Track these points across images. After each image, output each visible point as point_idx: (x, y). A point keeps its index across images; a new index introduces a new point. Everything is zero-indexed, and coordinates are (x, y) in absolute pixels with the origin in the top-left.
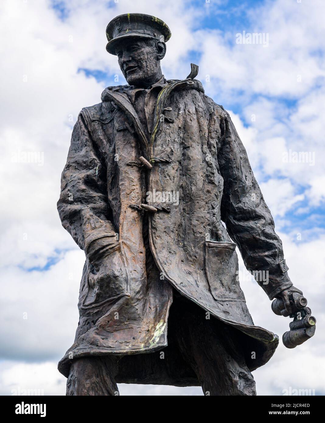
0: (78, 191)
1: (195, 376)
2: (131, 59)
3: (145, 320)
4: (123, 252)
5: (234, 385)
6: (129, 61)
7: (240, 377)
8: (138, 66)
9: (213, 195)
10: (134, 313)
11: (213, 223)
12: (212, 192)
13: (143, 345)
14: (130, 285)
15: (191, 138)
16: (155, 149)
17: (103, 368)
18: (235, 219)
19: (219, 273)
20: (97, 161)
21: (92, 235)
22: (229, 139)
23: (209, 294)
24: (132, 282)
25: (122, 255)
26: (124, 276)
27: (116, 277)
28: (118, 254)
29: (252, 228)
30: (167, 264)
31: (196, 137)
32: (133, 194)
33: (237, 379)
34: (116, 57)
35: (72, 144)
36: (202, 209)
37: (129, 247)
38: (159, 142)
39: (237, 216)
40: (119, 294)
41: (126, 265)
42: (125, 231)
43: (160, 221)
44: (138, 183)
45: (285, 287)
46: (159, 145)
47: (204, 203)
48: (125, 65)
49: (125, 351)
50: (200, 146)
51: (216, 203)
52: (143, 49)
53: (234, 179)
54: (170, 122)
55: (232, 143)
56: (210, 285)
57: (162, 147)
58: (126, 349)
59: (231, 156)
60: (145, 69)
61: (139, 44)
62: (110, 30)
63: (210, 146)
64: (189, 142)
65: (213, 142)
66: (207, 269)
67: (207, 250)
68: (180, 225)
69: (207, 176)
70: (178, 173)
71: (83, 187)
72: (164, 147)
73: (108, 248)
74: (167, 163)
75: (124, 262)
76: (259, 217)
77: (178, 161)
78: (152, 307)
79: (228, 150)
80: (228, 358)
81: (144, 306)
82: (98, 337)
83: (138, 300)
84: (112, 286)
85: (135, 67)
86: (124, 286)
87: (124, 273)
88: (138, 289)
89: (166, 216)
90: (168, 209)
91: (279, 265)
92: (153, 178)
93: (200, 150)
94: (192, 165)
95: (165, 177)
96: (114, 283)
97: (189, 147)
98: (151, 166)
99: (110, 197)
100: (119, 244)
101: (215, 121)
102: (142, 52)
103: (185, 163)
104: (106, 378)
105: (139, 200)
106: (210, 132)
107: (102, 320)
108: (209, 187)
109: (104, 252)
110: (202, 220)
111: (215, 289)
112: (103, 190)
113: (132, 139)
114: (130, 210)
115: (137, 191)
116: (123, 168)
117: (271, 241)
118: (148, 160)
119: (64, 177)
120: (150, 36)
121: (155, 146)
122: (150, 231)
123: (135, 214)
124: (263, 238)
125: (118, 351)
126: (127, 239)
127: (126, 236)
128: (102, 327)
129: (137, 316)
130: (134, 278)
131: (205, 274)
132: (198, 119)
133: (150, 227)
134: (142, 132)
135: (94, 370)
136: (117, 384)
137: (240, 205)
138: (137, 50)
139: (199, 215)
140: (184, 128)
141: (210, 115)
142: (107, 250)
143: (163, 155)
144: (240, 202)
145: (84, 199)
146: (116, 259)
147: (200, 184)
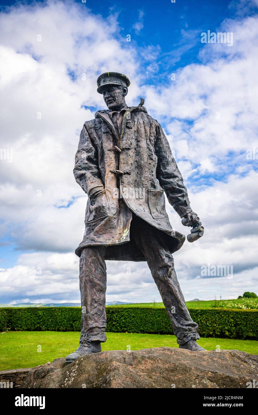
0: (83, 164)
1: (144, 257)
2: (110, 96)
3: (118, 228)
4: (107, 195)
5: (163, 260)
6: (109, 97)
7: (166, 256)
8: (114, 100)
9: (152, 165)
10: (113, 225)
11: (152, 180)
12: (151, 164)
13: (117, 241)
14: (111, 211)
15: (141, 137)
16: (123, 142)
17: (98, 252)
18: (163, 178)
19: (155, 205)
20: (93, 149)
21: (91, 186)
22: (160, 137)
23: (150, 215)
24: (112, 209)
25: (106, 196)
26: (108, 206)
27: (103, 207)
28: (104, 195)
29: (172, 182)
30: (129, 200)
31: (143, 136)
32: (112, 165)
33: (164, 257)
34: (102, 95)
35: (80, 140)
36: (147, 173)
37: (110, 192)
38: (125, 138)
39: (164, 176)
40: (105, 215)
41: (109, 201)
42: (108, 184)
43: (125, 178)
44: (114, 160)
45: (189, 212)
46: (124, 140)
47: (147, 170)
48: (107, 99)
49: (108, 244)
50: (145, 141)
51: (154, 170)
52: (116, 91)
53: (163, 157)
54: (130, 128)
55: (162, 139)
56: (151, 211)
57: (126, 141)
58: (109, 243)
59: (161, 146)
60: (117, 101)
61: (114, 88)
62: (99, 81)
63: (150, 140)
64: (140, 138)
65: (152, 138)
66: (149, 202)
67: (149, 193)
68: (136, 181)
69: (149, 156)
70: (134, 154)
71: (86, 162)
72: (127, 141)
73: (99, 192)
74: (129, 149)
75: (107, 199)
76: (175, 177)
77: (134, 148)
78: (122, 222)
79: (160, 143)
80: (160, 247)
81: (118, 221)
82: (95, 237)
83: (115, 218)
84: (102, 211)
85: (112, 100)
86: (108, 211)
87: (108, 205)
88: (114, 213)
89: (128, 176)
90: (129, 172)
91: (185, 201)
92: (122, 157)
93: (146, 143)
94: (141, 150)
95: (128, 156)
96: (103, 210)
97: (140, 141)
98: (121, 151)
99: (100, 167)
100: (105, 190)
101: (153, 128)
102: (115, 92)
103: (138, 149)
104: (99, 257)
105: (115, 168)
106: (150, 133)
107: (97, 228)
108: (150, 161)
109: (97, 195)
110: (147, 178)
111: (154, 213)
112: (96, 163)
113: (111, 137)
114: (110, 173)
115: (113, 163)
116: (106, 152)
117: (181, 189)
118: (119, 148)
119: (76, 157)
120: (119, 84)
121: (122, 141)
122: (120, 183)
123: (113, 175)
124: (177, 187)
125: (105, 244)
126: (109, 188)
127: (108, 186)
128: (97, 232)
129: (115, 227)
130: (113, 208)
131: (149, 205)
132: (144, 127)
133: (120, 181)
134: (116, 133)
135: (93, 253)
136: (105, 261)
137: (166, 170)
138: (113, 91)
139: (145, 176)
140: (137, 131)
141: (151, 124)
142: (99, 193)
143: (126, 145)
144: (166, 169)
145: (87, 168)
146: (103, 198)
147: (146, 160)
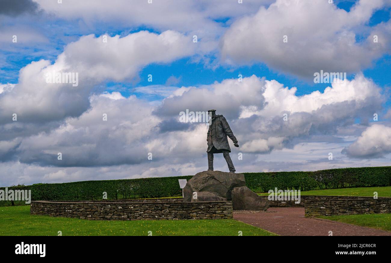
15: (216, 125)
28: (209, 141)
30: (213, 141)
54: (213, 124)
63: (219, 125)
74: (213, 129)
101: (219, 122)
115: (211, 133)
116: (210, 130)
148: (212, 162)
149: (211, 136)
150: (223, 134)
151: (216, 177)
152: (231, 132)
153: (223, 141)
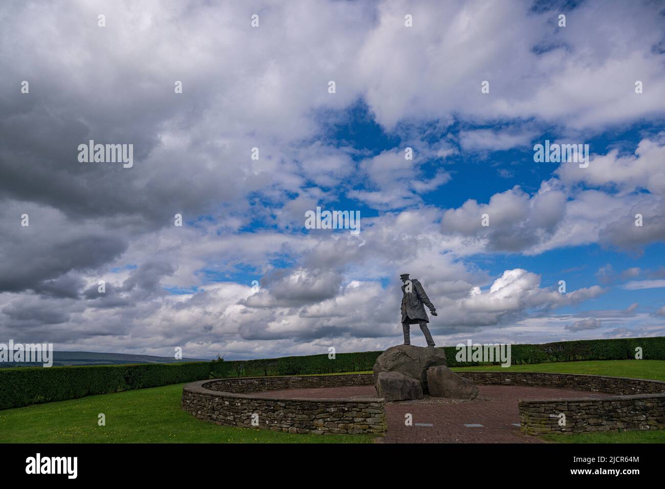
39: (421, 299)
122: (406, 306)
148: (407, 334)
149: (405, 304)
150: (418, 301)
151: (407, 353)
152: (427, 298)
153: (418, 309)
